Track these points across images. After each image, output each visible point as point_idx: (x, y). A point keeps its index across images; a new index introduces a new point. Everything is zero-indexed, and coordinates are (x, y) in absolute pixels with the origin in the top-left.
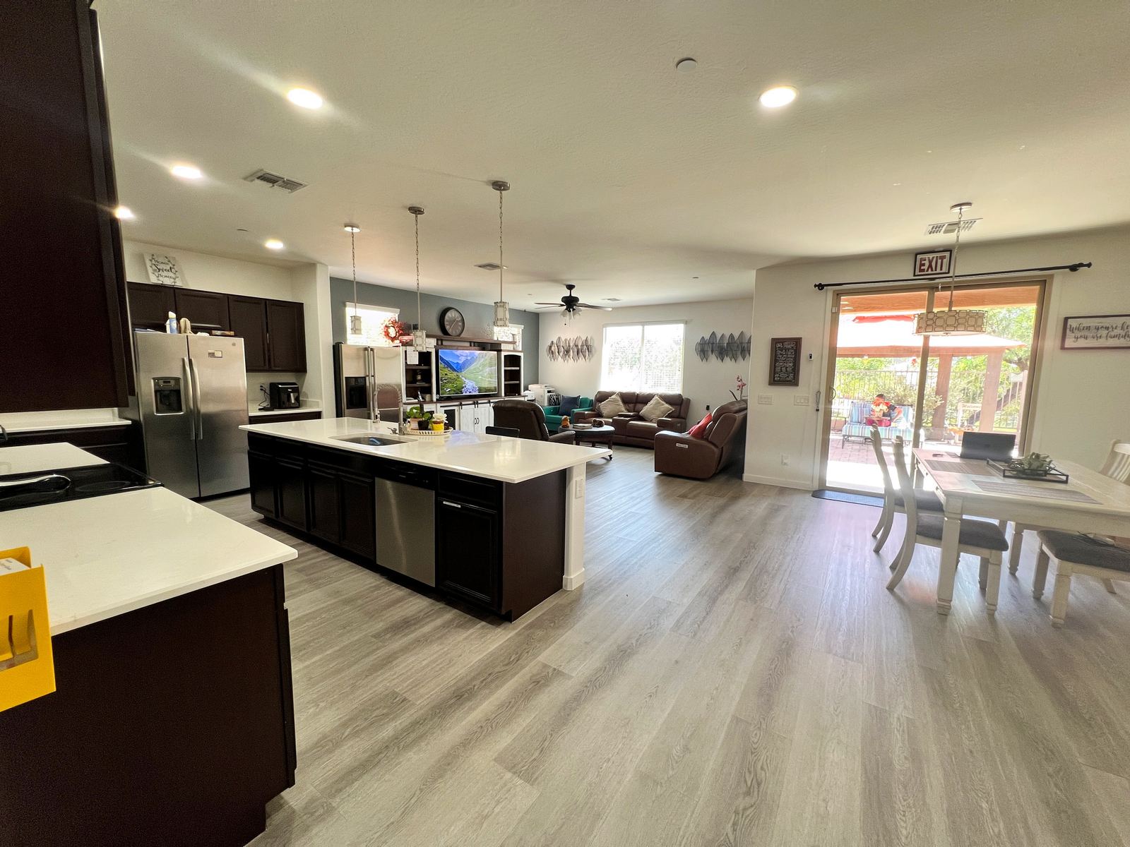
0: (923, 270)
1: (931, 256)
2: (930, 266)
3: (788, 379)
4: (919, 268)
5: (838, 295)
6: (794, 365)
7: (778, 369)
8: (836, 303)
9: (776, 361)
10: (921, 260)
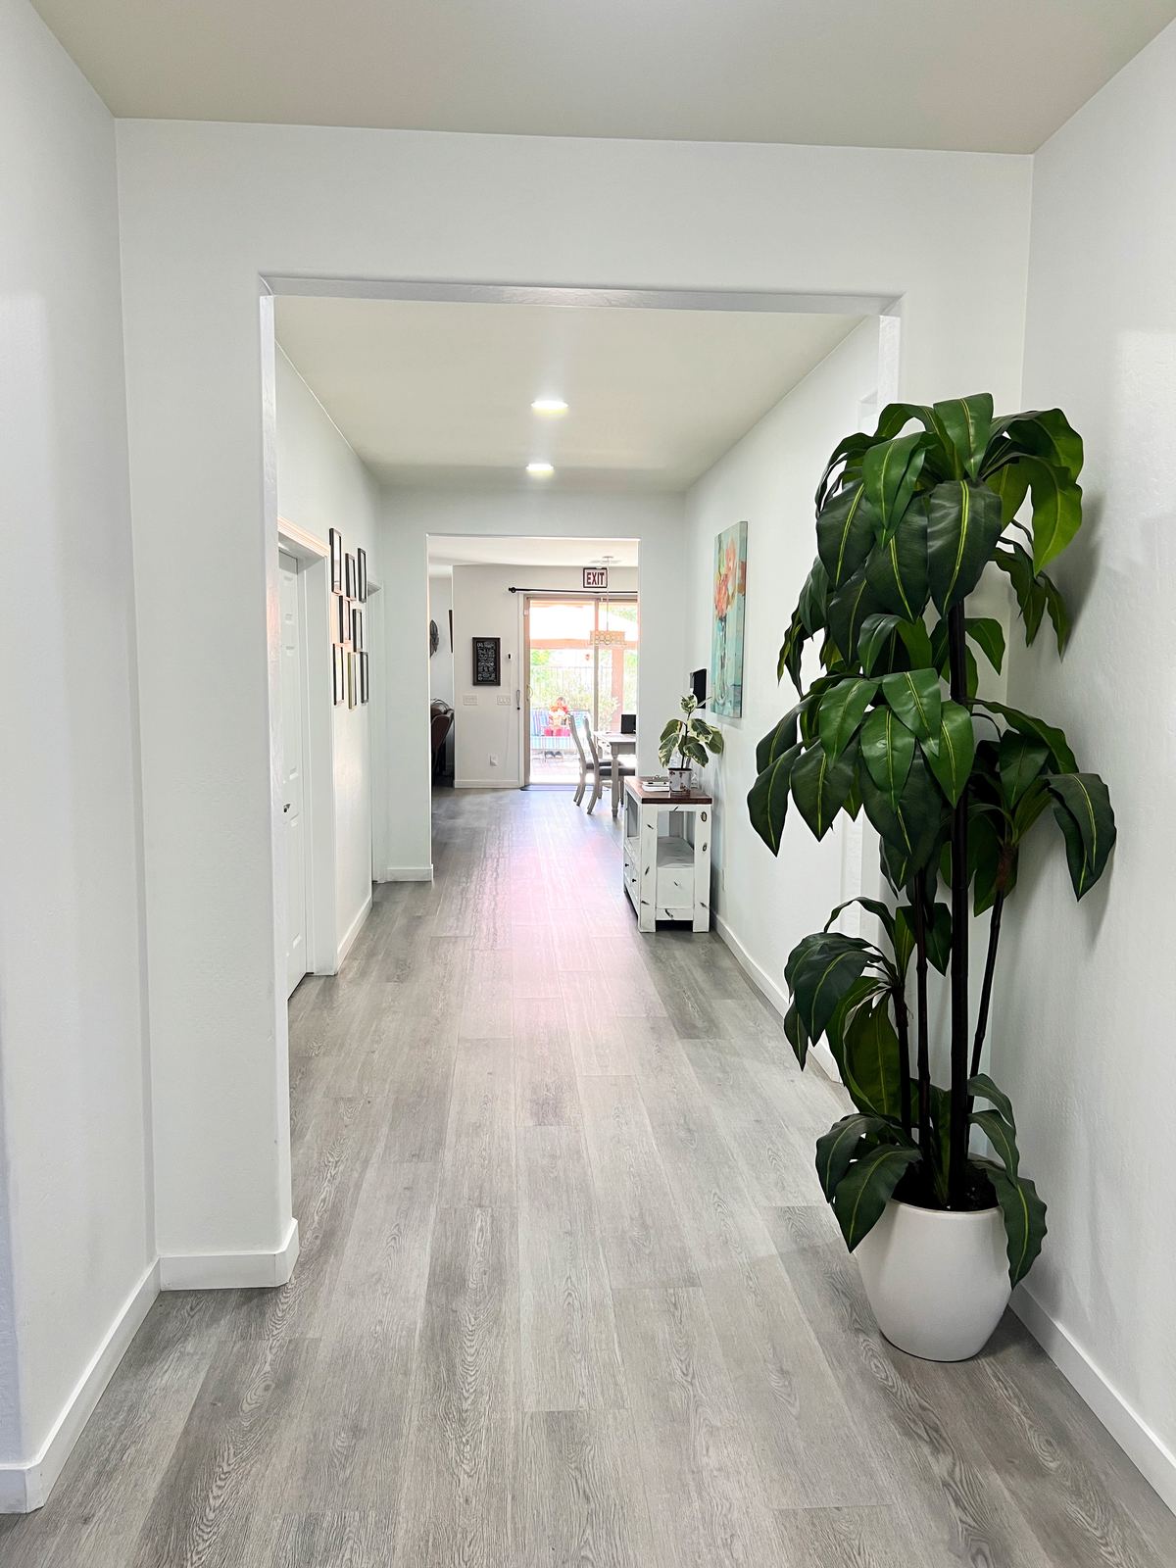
0: (589, 583)
1: (594, 571)
2: (594, 580)
3: (491, 679)
4: (586, 583)
5: (528, 598)
6: (495, 664)
7: (480, 669)
8: (527, 607)
9: (478, 661)
10: (589, 574)
